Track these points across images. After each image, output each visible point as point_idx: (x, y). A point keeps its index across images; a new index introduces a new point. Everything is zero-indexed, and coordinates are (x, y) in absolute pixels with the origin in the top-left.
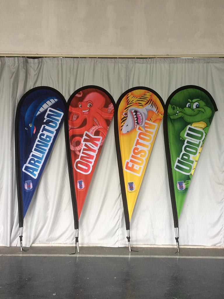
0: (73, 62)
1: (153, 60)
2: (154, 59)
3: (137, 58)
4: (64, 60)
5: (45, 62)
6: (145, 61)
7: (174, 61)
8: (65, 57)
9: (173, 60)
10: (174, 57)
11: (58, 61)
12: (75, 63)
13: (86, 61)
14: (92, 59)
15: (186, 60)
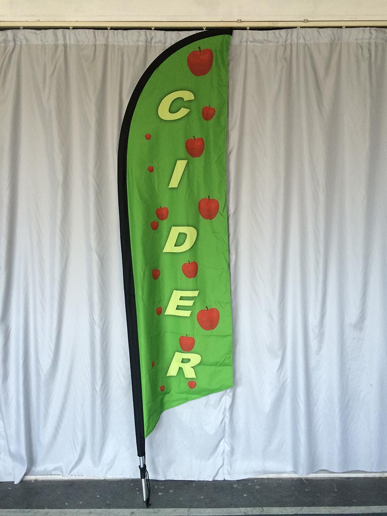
0: (93, 39)
1: (292, 35)
2: (292, 31)
3: (252, 29)
4: (70, 37)
5: (24, 42)
6: (273, 35)
7: (342, 36)
8: (74, 28)
9: (339, 31)
10: (341, 27)
11: (56, 36)
12: (98, 42)
13: (125, 36)
14: (140, 33)
15: (371, 33)
